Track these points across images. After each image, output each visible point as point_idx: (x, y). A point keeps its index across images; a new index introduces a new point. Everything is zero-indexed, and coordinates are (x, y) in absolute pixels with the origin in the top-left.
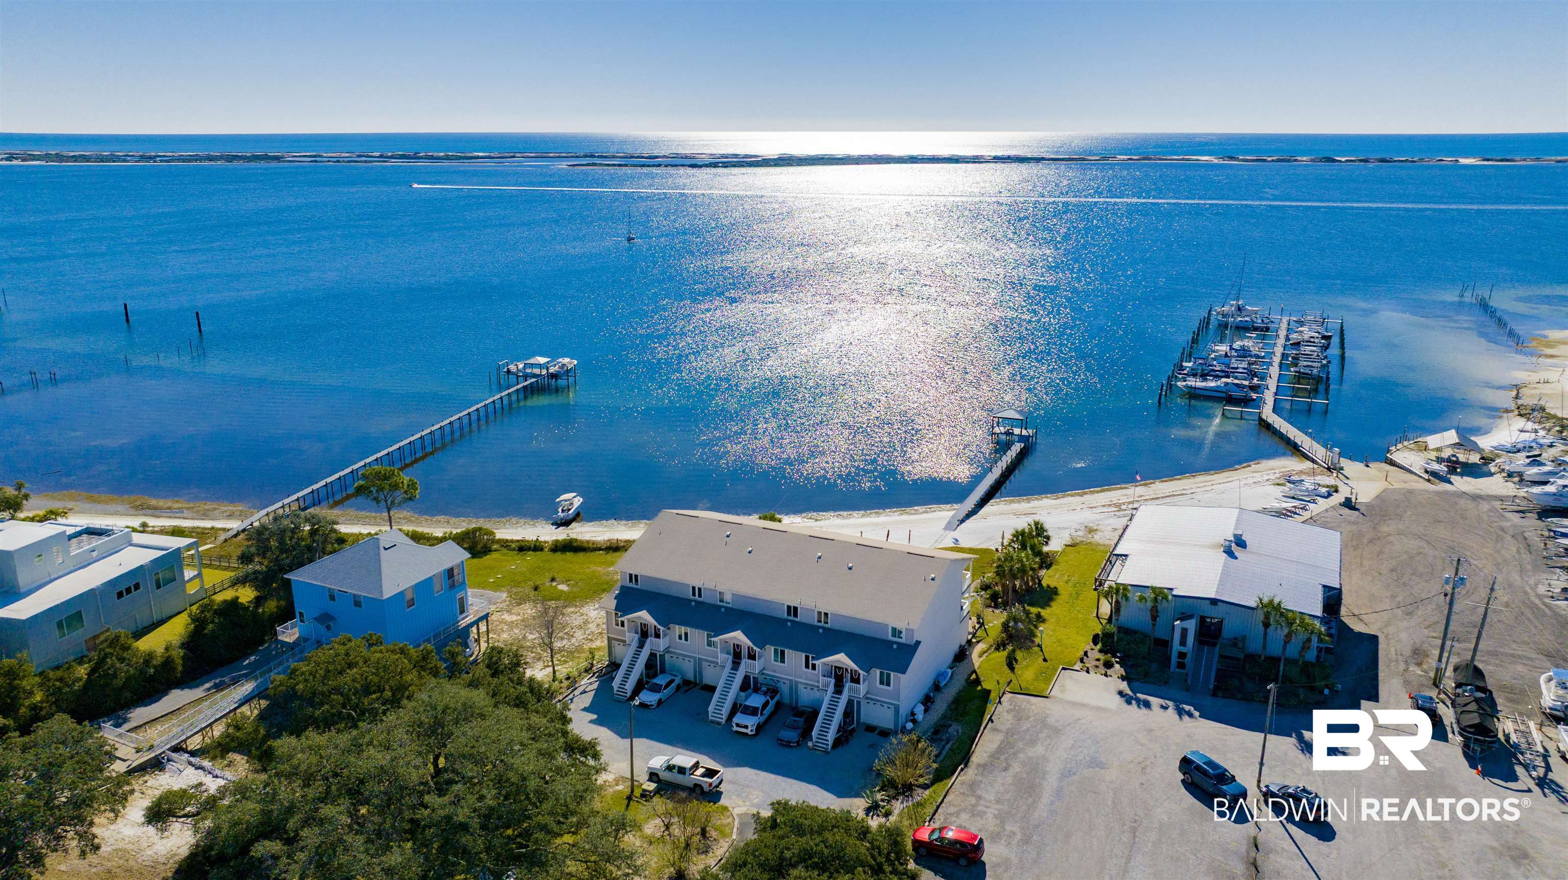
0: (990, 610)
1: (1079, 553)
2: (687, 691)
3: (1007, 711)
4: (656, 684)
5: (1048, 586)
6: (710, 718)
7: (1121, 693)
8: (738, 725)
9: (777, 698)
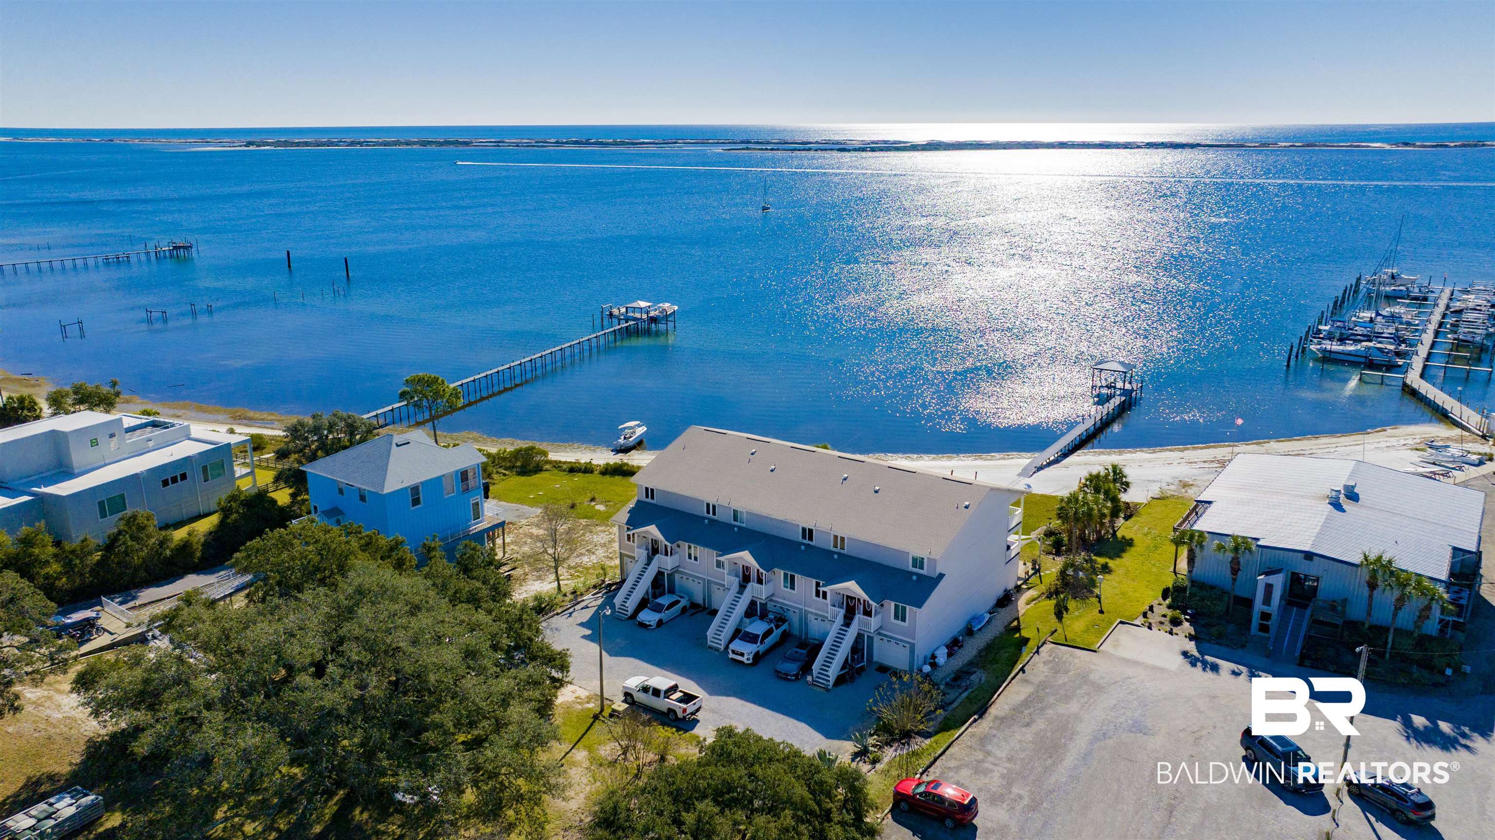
0: (1051, 557)
1: (1166, 506)
2: (692, 615)
3: (1044, 663)
4: (659, 604)
5: (1123, 537)
6: (709, 643)
7: (1185, 654)
8: (733, 652)
9: (785, 627)
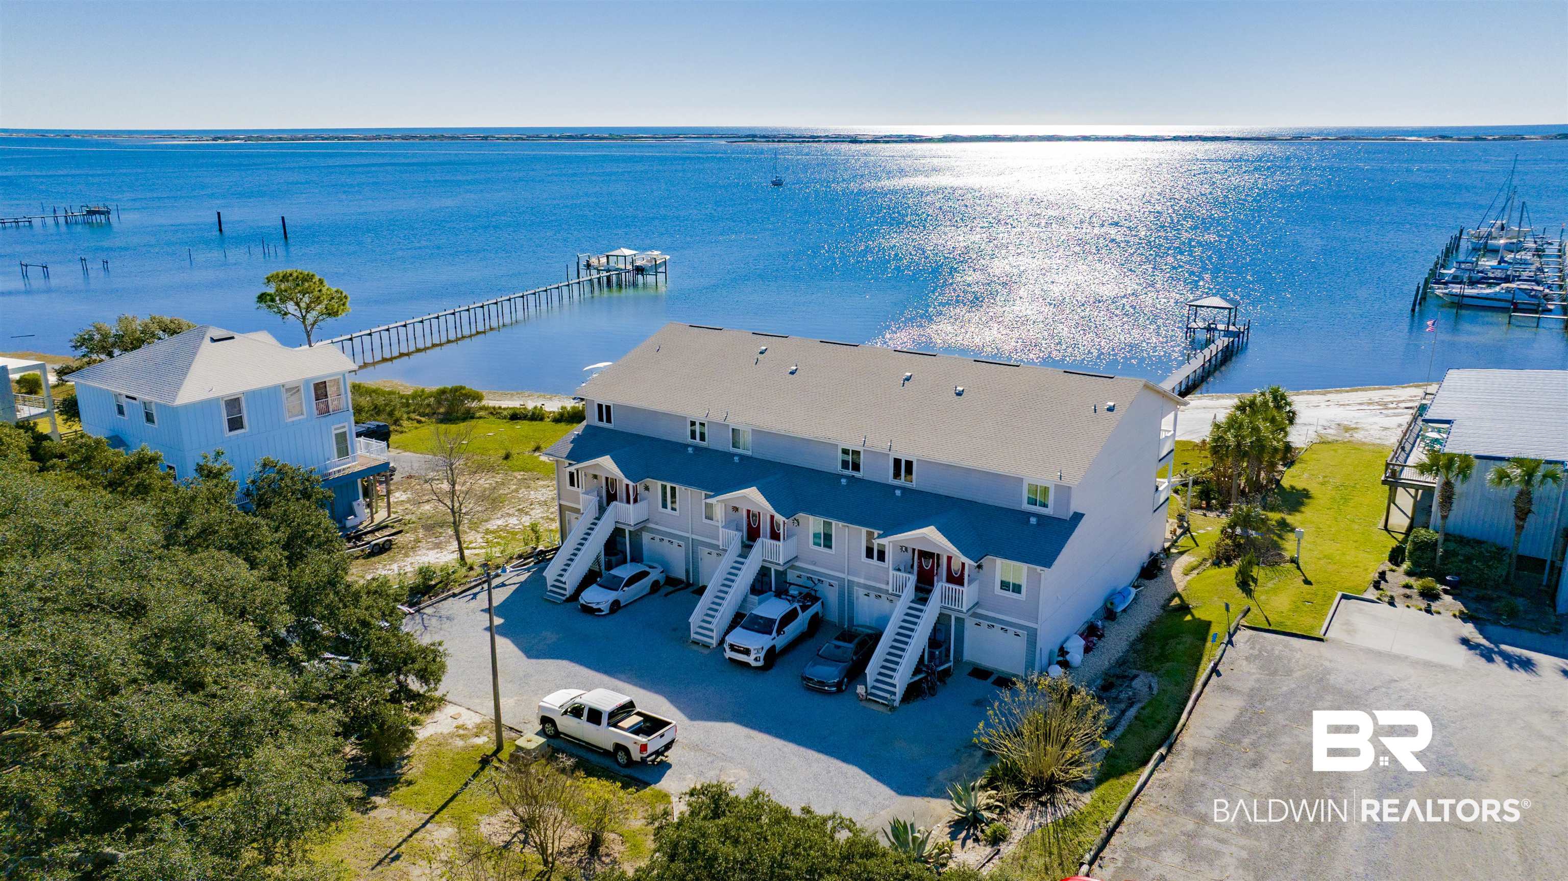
2: (666, 595)
3: (1247, 658)
4: (615, 577)
5: (1293, 488)
6: (693, 636)
7: (1465, 642)
8: (733, 648)
9: (816, 608)
